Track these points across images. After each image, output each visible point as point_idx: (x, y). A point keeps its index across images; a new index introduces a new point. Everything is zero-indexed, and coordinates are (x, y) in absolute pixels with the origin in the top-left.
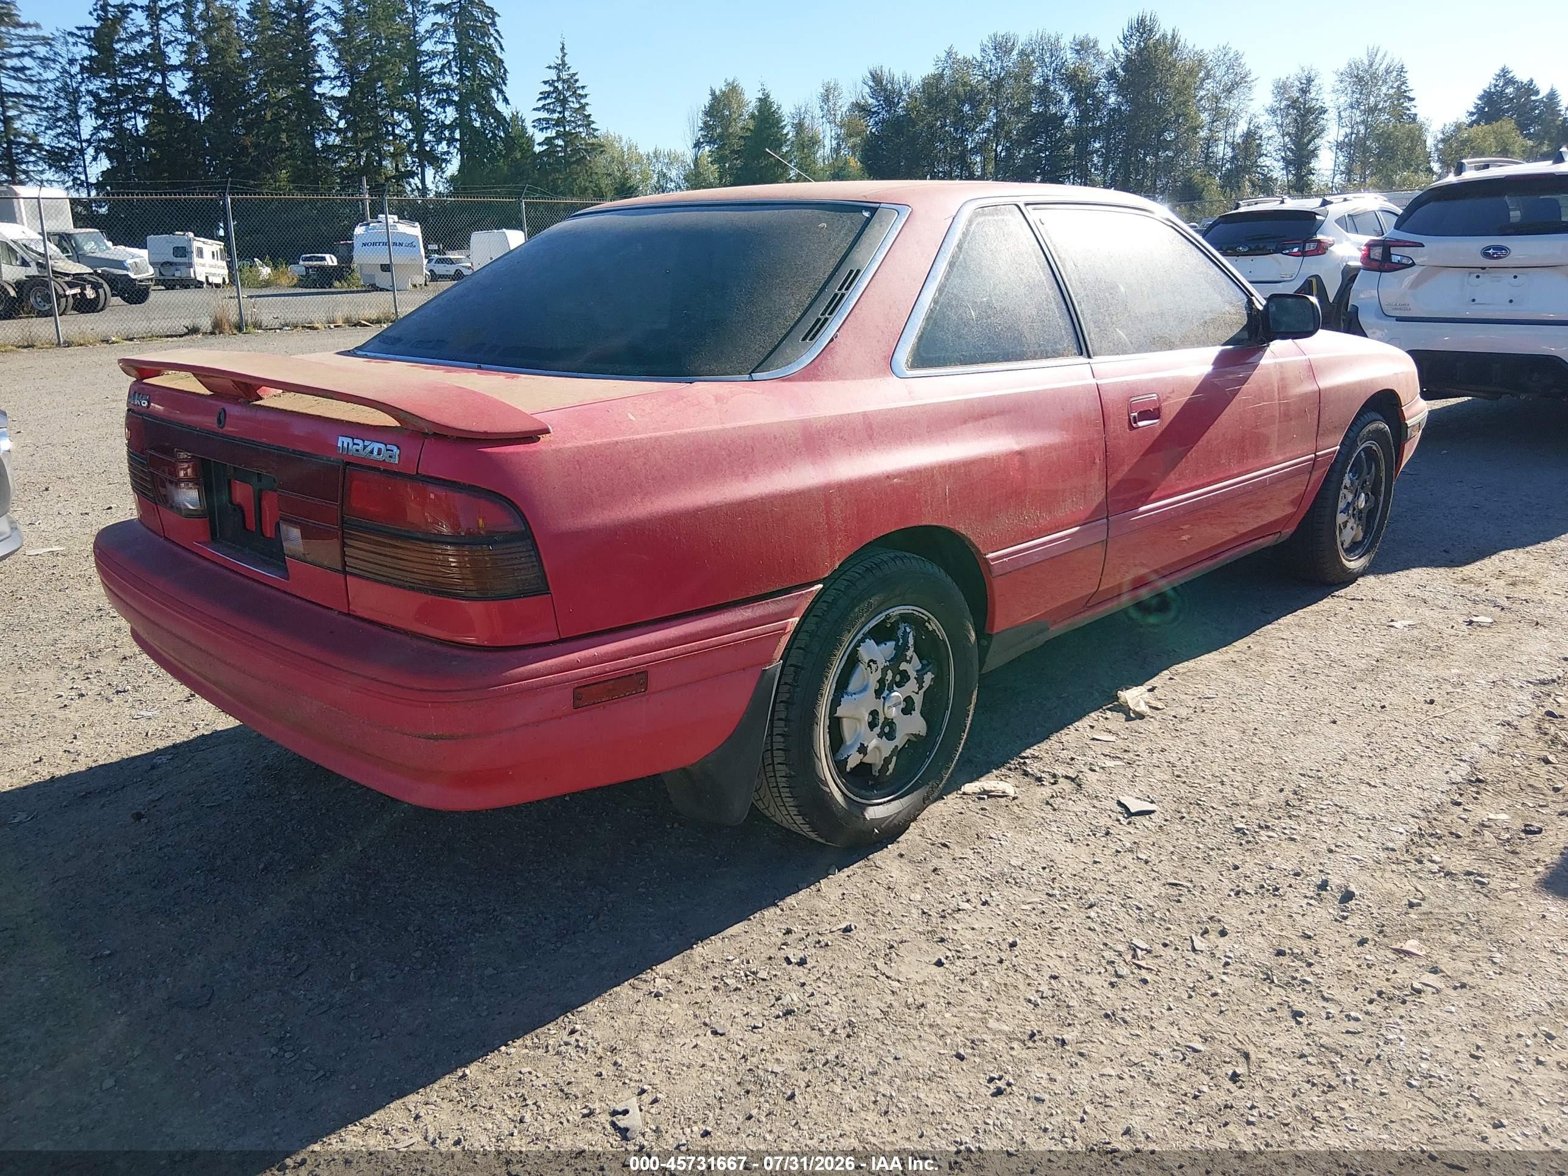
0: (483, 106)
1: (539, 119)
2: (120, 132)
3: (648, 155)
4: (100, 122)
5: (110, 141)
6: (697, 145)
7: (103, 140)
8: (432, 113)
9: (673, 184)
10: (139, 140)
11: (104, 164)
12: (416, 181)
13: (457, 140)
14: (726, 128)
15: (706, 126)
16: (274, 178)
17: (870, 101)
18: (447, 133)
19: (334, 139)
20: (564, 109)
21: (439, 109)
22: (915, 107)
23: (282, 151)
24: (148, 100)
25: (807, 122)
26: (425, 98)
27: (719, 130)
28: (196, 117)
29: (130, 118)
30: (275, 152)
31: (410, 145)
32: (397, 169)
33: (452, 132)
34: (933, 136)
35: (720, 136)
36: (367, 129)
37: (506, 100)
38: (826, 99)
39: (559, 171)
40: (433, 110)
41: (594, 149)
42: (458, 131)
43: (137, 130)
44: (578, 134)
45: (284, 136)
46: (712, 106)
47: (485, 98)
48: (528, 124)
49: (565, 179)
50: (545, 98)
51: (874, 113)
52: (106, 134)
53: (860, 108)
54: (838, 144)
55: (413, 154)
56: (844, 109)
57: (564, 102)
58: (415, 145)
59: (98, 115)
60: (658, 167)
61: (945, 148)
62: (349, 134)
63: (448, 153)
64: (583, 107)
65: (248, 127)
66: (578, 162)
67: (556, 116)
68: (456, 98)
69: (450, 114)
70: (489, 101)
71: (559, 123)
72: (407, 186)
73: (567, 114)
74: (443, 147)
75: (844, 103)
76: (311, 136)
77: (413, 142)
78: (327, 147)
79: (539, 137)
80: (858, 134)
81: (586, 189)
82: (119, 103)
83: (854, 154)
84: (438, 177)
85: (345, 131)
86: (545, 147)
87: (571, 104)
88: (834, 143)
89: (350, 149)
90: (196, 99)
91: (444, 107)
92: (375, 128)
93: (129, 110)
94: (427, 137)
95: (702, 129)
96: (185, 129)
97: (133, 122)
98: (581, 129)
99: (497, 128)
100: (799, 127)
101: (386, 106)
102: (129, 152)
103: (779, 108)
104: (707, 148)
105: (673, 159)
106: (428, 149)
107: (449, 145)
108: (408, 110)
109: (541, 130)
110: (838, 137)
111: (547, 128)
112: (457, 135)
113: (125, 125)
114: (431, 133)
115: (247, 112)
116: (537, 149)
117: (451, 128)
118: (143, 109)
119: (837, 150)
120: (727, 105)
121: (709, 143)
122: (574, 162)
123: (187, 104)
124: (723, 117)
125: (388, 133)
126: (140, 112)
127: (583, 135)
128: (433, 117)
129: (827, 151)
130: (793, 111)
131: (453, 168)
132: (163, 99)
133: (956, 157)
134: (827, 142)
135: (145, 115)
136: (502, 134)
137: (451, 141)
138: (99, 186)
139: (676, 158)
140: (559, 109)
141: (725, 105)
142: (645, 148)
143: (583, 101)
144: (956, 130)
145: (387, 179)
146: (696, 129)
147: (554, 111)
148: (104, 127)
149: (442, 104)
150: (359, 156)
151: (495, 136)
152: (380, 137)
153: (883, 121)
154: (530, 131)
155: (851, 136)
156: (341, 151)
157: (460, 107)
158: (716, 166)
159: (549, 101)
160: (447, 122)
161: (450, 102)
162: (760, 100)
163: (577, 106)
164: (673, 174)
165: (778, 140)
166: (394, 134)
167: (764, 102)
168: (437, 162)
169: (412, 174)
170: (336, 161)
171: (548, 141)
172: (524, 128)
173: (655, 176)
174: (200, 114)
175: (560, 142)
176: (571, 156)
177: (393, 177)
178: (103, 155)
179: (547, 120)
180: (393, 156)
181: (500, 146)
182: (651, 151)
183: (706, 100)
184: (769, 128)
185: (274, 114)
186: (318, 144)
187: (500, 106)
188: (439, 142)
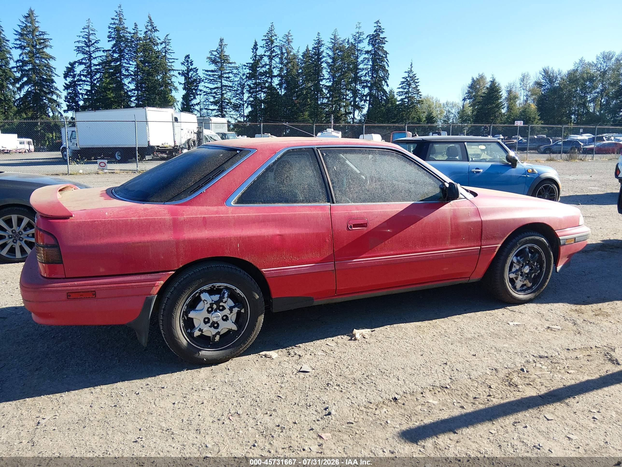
0: (378, 88)
1: (399, 92)
2: (256, 98)
3: (444, 104)
4: (250, 95)
5: (253, 101)
6: (464, 100)
7: (250, 101)
8: (360, 91)
9: (453, 115)
10: (262, 101)
11: (250, 109)
12: (352, 115)
13: (368, 100)
14: (477, 92)
15: (469, 92)
16: (303, 114)
17: (542, 81)
18: (364, 98)
19: (325, 101)
20: (410, 87)
21: (363, 89)
22: (563, 83)
23: (308, 105)
24: (266, 87)
25: (513, 90)
26: (358, 85)
27: (474, 94)
28: (280, 93)
29: (259, 94)
30: (305, 105)
31: (351, 103)
32: (345, 111)
33: (366, 97)
34: (571, 95)
35: (474, 96)
36: (337, 97)
37: (387, 85)
38: (523, 80)
39: (405, 111)
40: (360, 90)
41: (419, 102)
42: (368, 97)
43: (261, 98)
44: (413, 97)
45: (309, 100)
46: (472, 84)
47: (379, 84)
48: (395, 94)
49: (407, 114)
50: (402, 84)
51: (543, 86)
52: (251, 99)
53: (538, 84)
54: (527, 98)
55: (352, 106)
56: (531, 84)
57: (409, 85)
58: (352, 102)
59: (250, 92)
60: (447, 108)
61: (577, 100)
62: (331, 99)
63: (364, 105)
64: (417, 87)
65: (298, 97)
66: (412, 107)
67: (406, 90)
68: (369, 85)
69: (366, 91)
70: (381, 85)
71: (406, 93)
72: (348, 117)
73: (410, 89)
74: (363, 103)
75: (531, 83)
76: (317, 99)
77: (352, 101)
78: (322, 104)
79: (399, 98)
80: (536, 94)
81: (414, 117)
82: (256, 88)
83: (534, 102)
84: (360, 114)
85: (329, 97)
86: (400, 102)
87: (412, 86)
88: (525, 98)
89: (330, 104)
90: (281, 87)
91: (364, 88)
92: (339, 96)
93: (259, 91)
94: (357, 99)
95: (467, 93)
96: (276, 97)
97: (260, 95)
98: (415, 95)
99: (383, 95)
100: (509, 92)
101: (344, 89)
102: (258, 105)
103: (499, 85)
104: (468, 101)
105: (454, 105)
106: (357, 104)
107: (365, 102)
108: (352, 90)
109: (400, 96)
110: (527, 95)
111: (402, 95)
112: (368, 98)
113: (258, 96)
114: (359, 98)
115: (297, 92)
116: (398, 103)
117: (366, 96)
118: (264, 90)
119: (526, 101)
120: (478, 84)
121: (469, 99)
122: (411, 108)
123: (278, 89)
124: (476, 88)
125: (343, 98)
126: (263, 92)
127: (416, 97)
128: (360, 92)
129: (522, 101)
130: (508, 85)
131: (365, 111)
132: (271, 88)
133: (581, 104)
134: (522, 98)
135: (264, 92)
136: (385, 98)
137: (365, 101)
138: (247, 116)
139: (455, 105)
140: (407, 88)
141: (477, 84)
142: (443, 101)
143: (417, 84)
144: (582, 93)
145: (342, 115)
146: (465, 93)
147: (405, 89)
148: (251, 97)
149: (364, 87)
150: (333, 107)
151: (382, 98)
152: (340, 100)
153: (548, 89)
154: (396, 96)
155: (532, 95)
156: (327, 105)
157: (370, 88)
158: (472, 108)
159: (404, 85)
160: (365, 94)
161: (367, 86)
162: (491, 81)
163: (414, 86)
164: (453, 111)
165: (497, 97)
166: (346, 99)
167: (493, 82)
168: (360, 108)
169: (350, 113)
170: (324, 109)
171: (402, 100)
172: (394, 96)
173: (446, 112)
174: (282, 92)
175: (406, 100)
176: (410, 105)
177: (344, 114)
178: (249, 106)
179: (402, 92)
180: (344, 106)
181: (383, 102)
182: (445, 102)
183: (470, 82)
184: (494, 92)
185: (306, 92)
186: (319, 102)
187: (385, 87)
188: (361, 101)
